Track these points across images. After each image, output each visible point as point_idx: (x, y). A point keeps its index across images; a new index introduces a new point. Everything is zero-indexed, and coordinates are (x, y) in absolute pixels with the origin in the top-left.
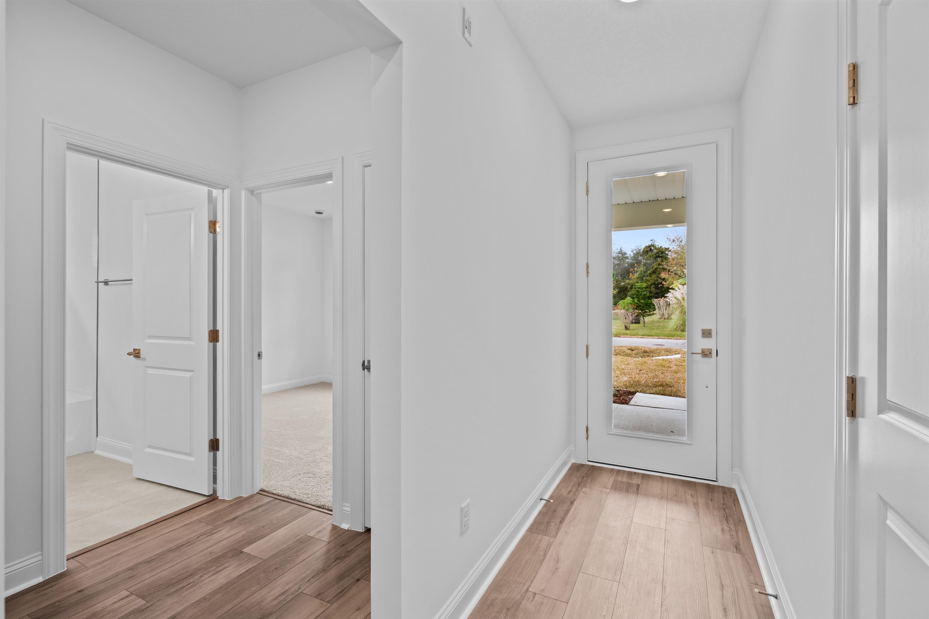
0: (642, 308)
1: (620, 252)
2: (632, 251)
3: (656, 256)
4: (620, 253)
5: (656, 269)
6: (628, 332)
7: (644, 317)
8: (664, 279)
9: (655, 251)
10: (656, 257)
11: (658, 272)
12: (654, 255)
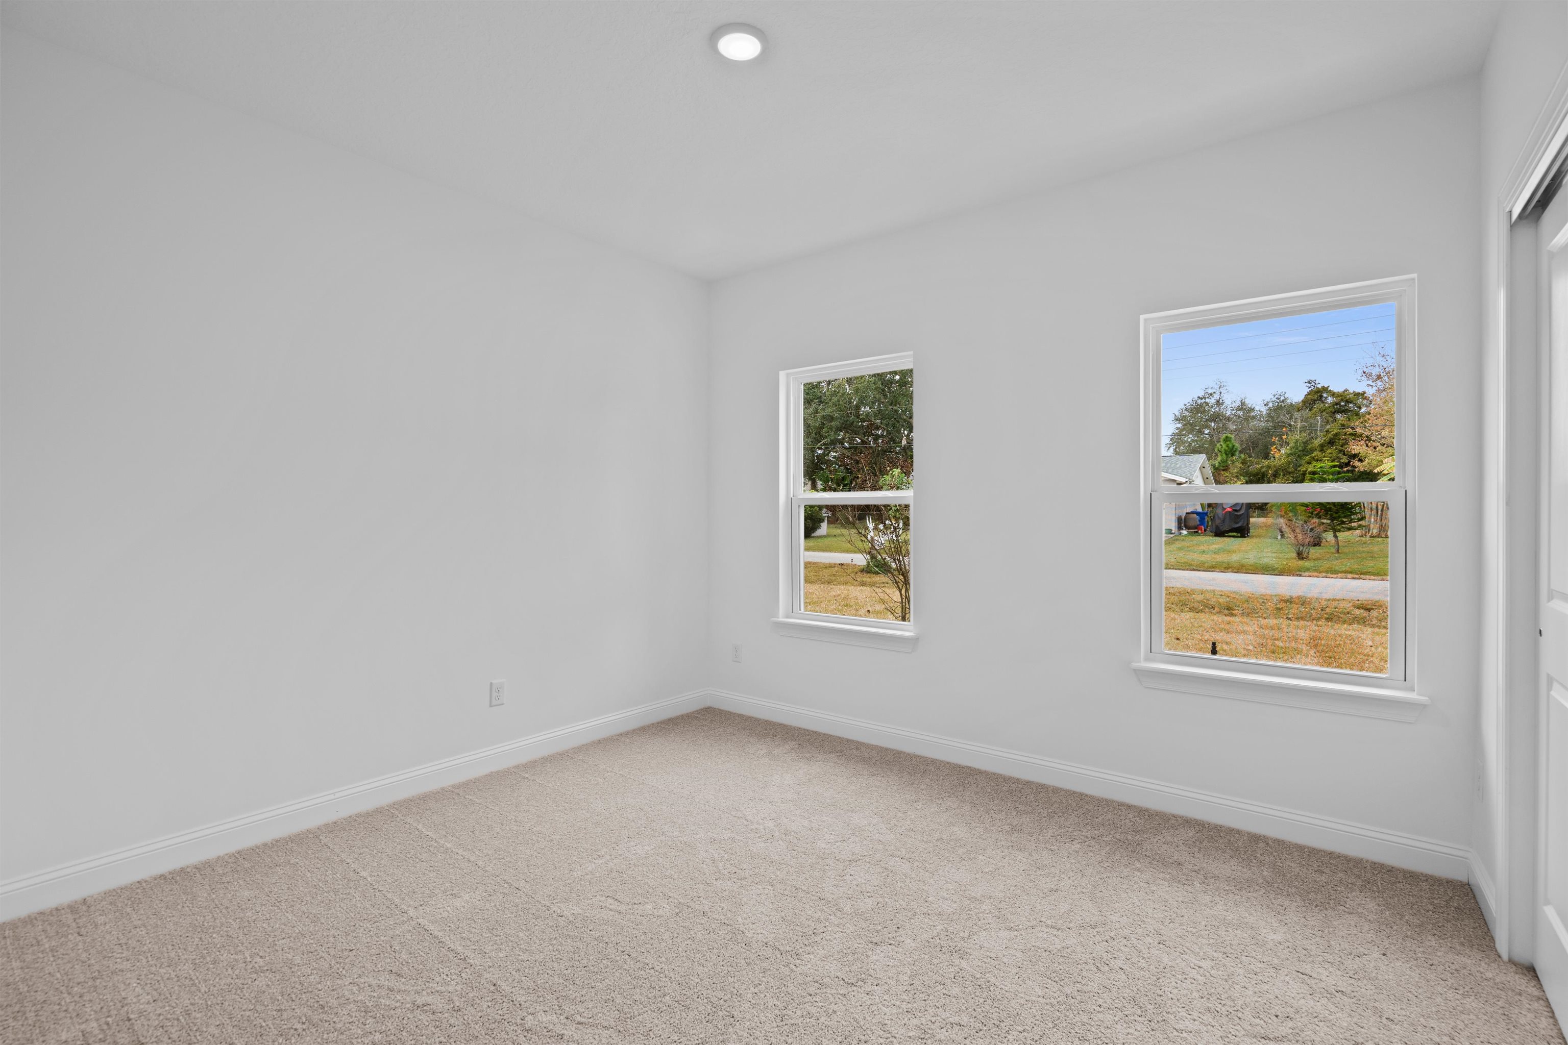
0: (1335, 515)
1: (1243, 406)
2: (1265, 405)
3: (1333, 410)
4: (1239, 409)
5: (1336, 435)
6: (1306, 564)
7: (1338, 534)
8: (1354, 456)
9: (1330, 400)
10: (1334, 413)
11: (1341, 442)
12: (1329, 407)
